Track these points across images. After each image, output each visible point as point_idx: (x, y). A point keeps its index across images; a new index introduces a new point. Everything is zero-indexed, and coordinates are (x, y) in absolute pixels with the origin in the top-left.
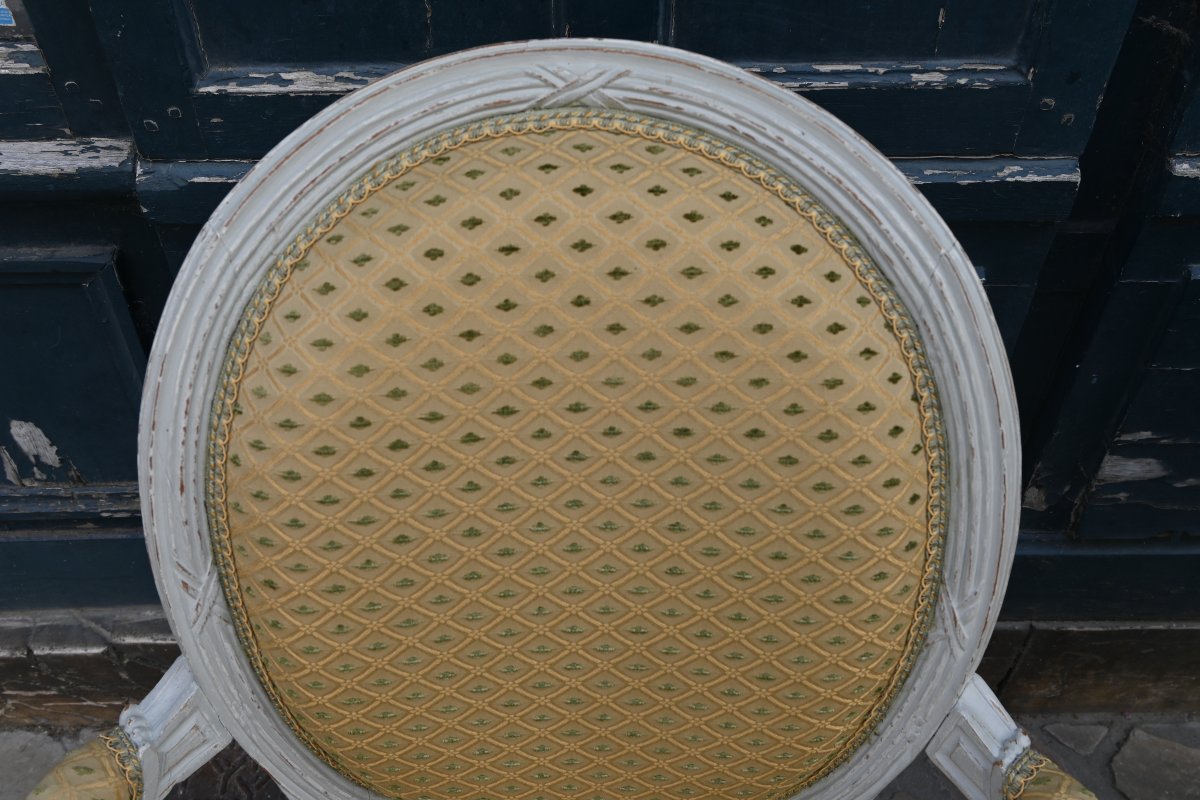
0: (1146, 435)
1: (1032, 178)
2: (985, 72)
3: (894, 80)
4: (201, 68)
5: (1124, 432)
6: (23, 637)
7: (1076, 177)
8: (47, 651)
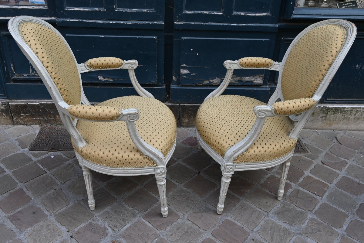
0: (185, 65)
1: (158, 23)
2: (151, 11)
3: (141, 11)
4: (65, 7)
5: (182, 64)
6: (26, 102)
7: (163, 23)
8: (30, 103)
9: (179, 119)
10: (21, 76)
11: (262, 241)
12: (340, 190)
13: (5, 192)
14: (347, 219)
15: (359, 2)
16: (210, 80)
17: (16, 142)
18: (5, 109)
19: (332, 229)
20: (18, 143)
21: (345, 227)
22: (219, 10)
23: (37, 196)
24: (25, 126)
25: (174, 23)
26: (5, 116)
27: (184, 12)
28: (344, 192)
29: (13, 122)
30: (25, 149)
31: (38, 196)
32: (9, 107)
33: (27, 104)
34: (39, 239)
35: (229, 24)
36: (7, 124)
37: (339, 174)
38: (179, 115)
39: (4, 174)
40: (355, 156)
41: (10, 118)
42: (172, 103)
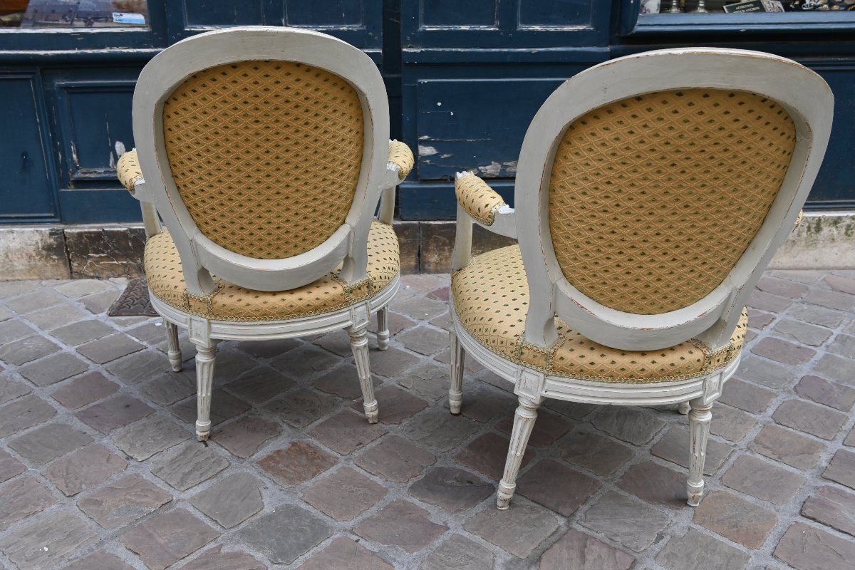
0: (426, 137)
1: (371, 51)
2: (354, 27)
3: (336, 29)
4: (186, 25)
5: (420, 136)
6: (101, 227)
7: (381, 51)
8: (109, 230)
9: (419, 255)
10: (90, 173)
11: (599, 434)
12: (761, 358)
13: (63, 378)
14: (774, 400)
15: (768, 5)
16: (480, 168)
17: (79, 305)
18: (56, 243)
19: (745, 415)
20: (84, 306)
21: (770, 411)
22: (491, 23)
23: (130, 381)
24: (96, 281)
25: (401, 50)
26: (54, 260)
27: (421, 29)
28: (768, 360)
29: (71, 273)
30: (100, 315)
31: (133, 381)
32: (65, 238)
33: (103, 230)
34: (141, 443)
35: (512, 50)
36: (59, 277)
37: (757, 335)
38: (419, 247)
39: (60, 352)
40: (790, 308)
41: (65, 264)
42: (403, 220)
